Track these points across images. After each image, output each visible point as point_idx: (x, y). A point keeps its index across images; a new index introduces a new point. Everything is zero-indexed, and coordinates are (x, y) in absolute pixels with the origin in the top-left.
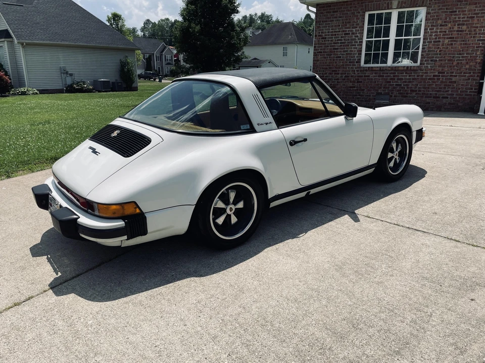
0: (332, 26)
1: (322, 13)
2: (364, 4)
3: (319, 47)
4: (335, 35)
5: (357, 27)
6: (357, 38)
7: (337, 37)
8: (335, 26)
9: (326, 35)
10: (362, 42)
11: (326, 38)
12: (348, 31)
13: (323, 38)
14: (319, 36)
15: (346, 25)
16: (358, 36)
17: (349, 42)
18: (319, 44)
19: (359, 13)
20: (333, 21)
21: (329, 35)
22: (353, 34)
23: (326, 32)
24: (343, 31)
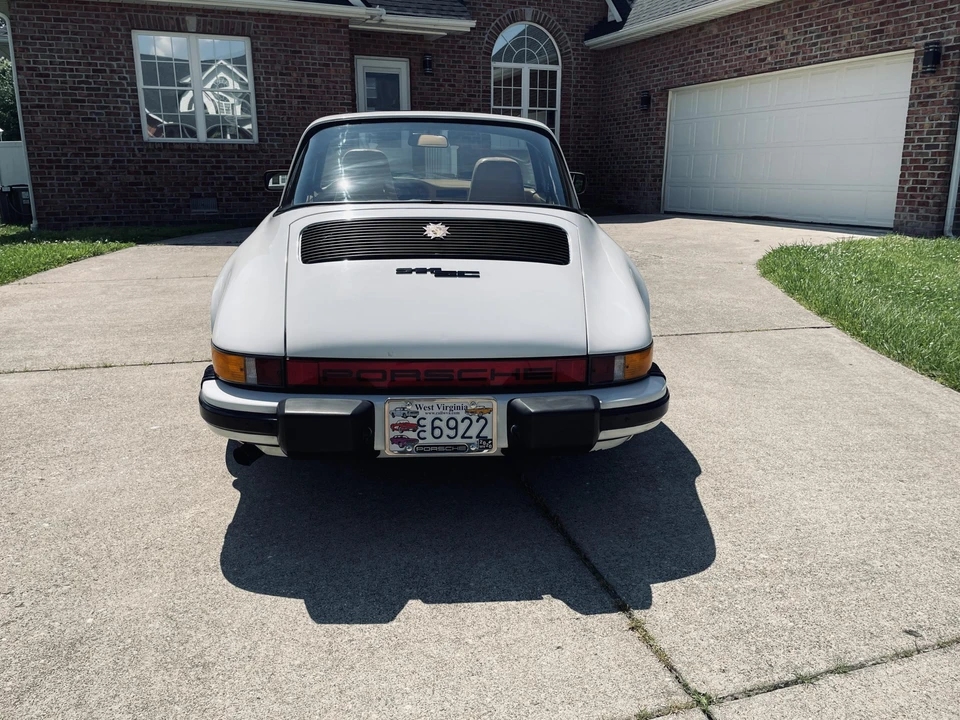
0: (60, 51)
1: (26, 19)
2: (126, 14)
3: (32, 94)
4: (72, 70)
5: (119, 60)
6: (124, 82)
7: (75, 76)
8: (67, 51)
9: (46, 69)
10: (136, 90)
11: (48, 75)
12: (102, 65)
13: (41, 75)
14: (29, 69)
15: (94, 52)
16: (125, 78)
17: (108, 90)
18: (32, 87)
19: (119, 29)
20: (59, 39)
21: (54, 70)
22: (112, 71)
23: (45, 63)
24: (90, 64)
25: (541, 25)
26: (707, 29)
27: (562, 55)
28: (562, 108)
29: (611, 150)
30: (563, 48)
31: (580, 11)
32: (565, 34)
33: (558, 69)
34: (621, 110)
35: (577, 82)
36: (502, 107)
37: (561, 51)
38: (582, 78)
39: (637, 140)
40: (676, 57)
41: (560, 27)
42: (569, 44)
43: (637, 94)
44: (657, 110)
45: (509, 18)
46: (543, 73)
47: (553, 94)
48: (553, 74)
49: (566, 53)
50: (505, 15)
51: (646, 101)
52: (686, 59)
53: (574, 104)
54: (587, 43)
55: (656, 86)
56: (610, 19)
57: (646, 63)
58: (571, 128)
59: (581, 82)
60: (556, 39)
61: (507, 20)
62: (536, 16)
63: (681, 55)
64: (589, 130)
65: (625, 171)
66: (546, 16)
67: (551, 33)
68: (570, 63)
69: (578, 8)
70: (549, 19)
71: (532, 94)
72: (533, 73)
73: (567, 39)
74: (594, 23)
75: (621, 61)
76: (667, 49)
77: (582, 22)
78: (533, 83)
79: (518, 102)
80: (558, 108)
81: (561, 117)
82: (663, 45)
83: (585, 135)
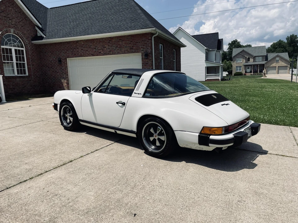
25: (17, 35)
26: (79, 43)
27: (25, 45)
28: (27, 62)
29: (47, 76)
30: (25, 43)
31: (29, 32)
32: (25, 39)
33: (24, 49)
34: (49, 63)
35: (31, 54)
36: (6, 61)
37: (24, 44)
38: (32, 53)
39: (58, 73)
40: (69, 49)
41: (23, 36)
42: (27, 42)
43: (55, 59)
44: (65, 64)
45: (5, 32)
46: (19, 50)
47: (23, 58)
48: (22, 51)
49: (26, 45)
50: (4, 30)
51: (60, 61)
52: (73, 50)
53: (32, 61)
54: (32, 42)
55: (63, 57)
56: (38, 35)
57: (58, 50)
58: (31, 69)
59: (32, 54)
60: (22, 40)
61: (5, 33)
62: (15, 31)
63: (72, 49)
64: (37, 69)
65: (55, 82)
66: (18, 32)
67: (20, 38)
68: (28, 48)
69: (28, 31)
70: (19, 33)
71: (16, 57)
72: (16, 50)
73: (26, 40)
74: (34, 36)
75: (46, 48)
76: (65, 46)
77: (30, 35)
78: (16, 54)
79: (12, 60)
80: (26, 62)
81: (27, 65)
82: (63, 45)
83: (36, 71)
